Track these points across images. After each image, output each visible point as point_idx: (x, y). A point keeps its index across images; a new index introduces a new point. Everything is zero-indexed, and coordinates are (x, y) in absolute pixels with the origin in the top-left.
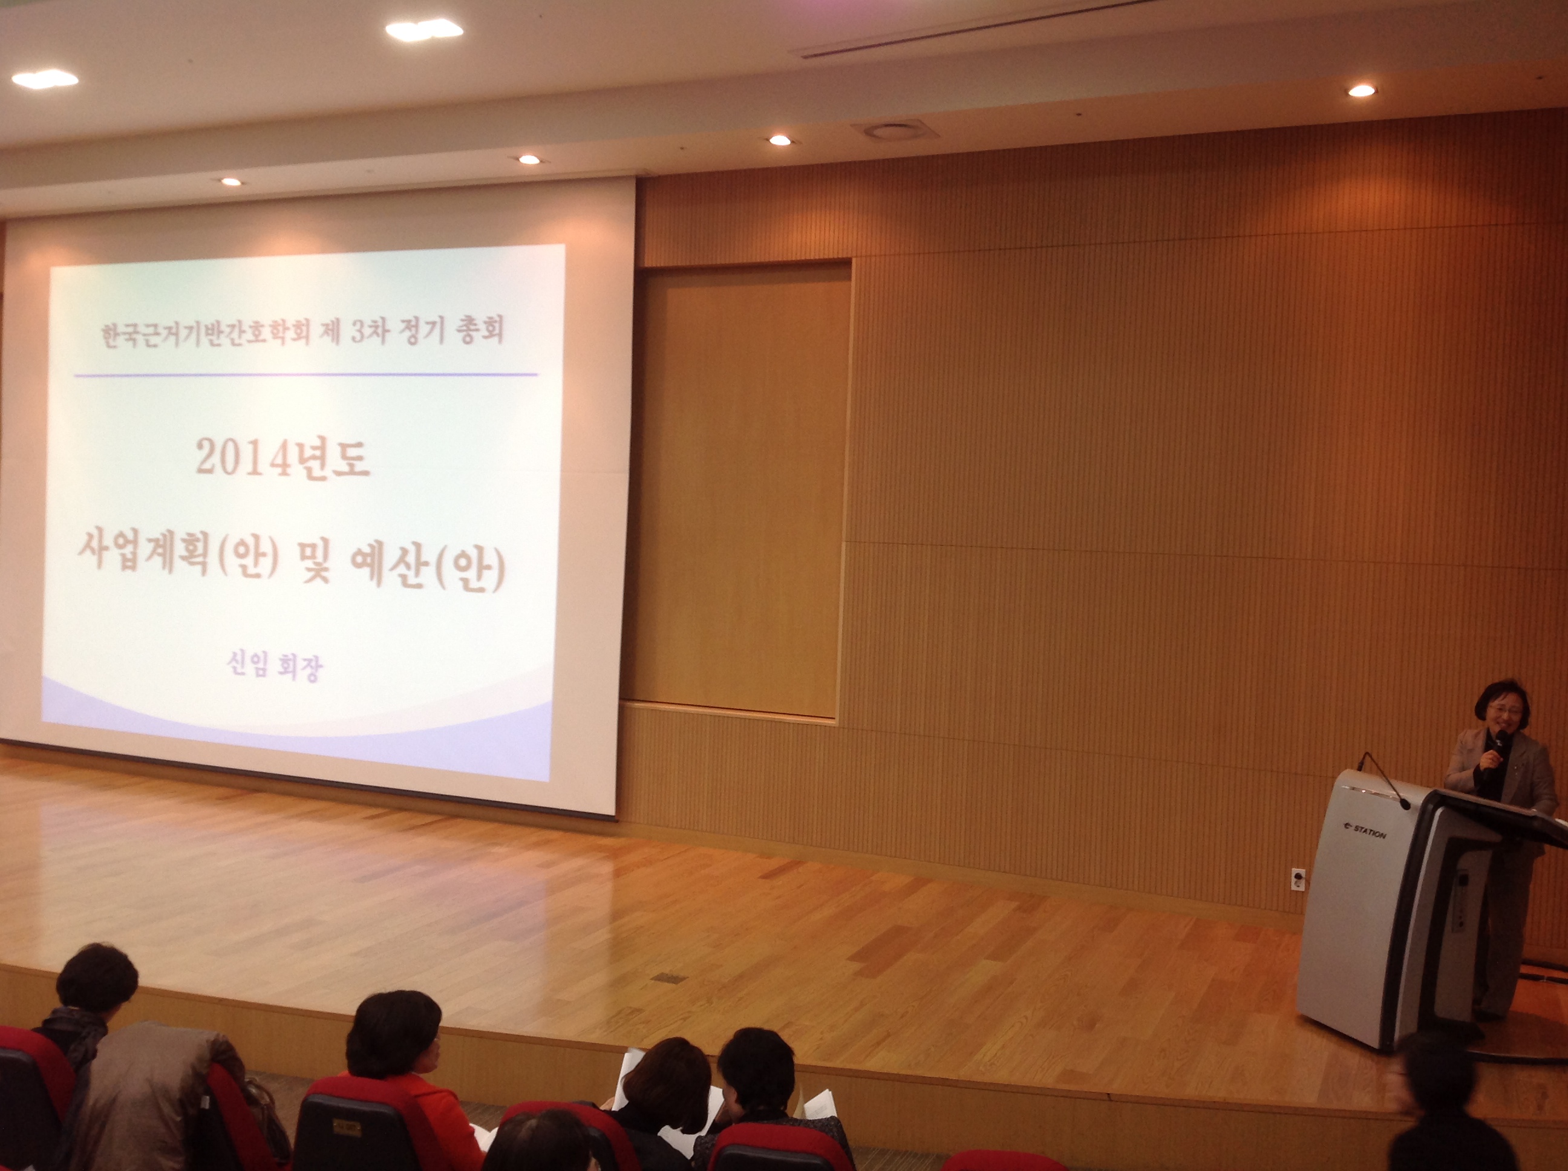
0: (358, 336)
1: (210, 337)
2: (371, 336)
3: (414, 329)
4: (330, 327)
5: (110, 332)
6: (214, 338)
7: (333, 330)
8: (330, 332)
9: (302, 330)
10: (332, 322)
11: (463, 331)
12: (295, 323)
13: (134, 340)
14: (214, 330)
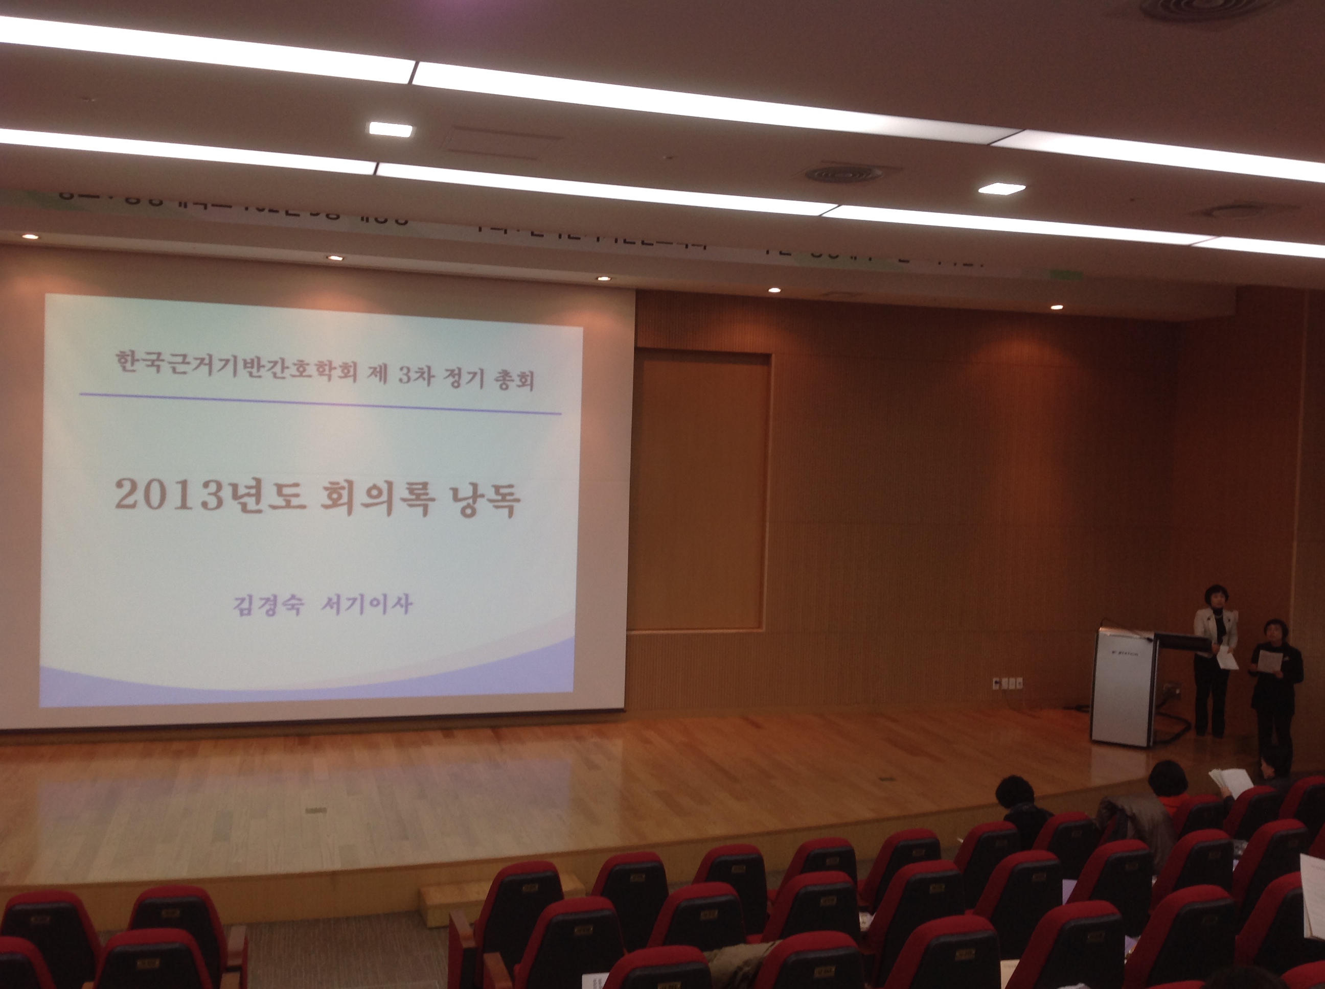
0: (405, 379)
1: (249, 370)
2: (417, 379)
3: (457, 377)
4: (378, 370)
5: (126, 359)
6: (254, 371)
7: (381, 372)
8: (378, 375)
9: (349, 371)
10: (381, 367)
11: (501, 380)
12: (341, 364)
13: (158, 367)
14: (253, 365)
